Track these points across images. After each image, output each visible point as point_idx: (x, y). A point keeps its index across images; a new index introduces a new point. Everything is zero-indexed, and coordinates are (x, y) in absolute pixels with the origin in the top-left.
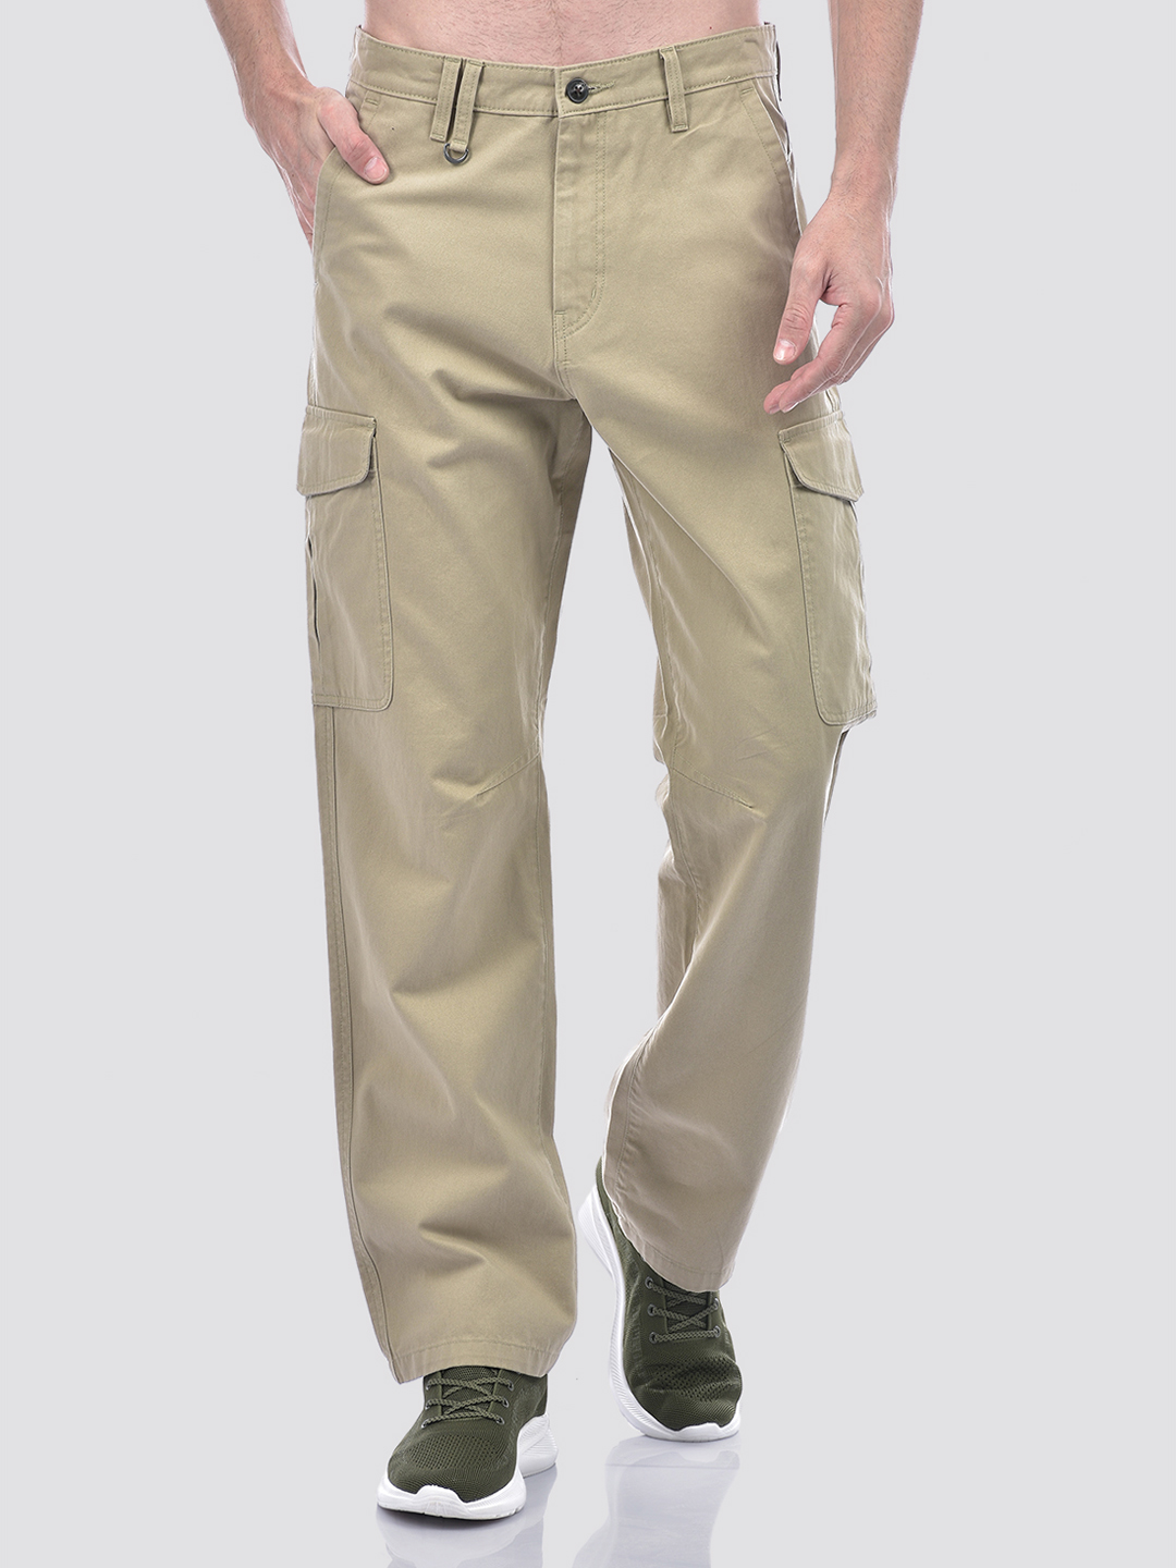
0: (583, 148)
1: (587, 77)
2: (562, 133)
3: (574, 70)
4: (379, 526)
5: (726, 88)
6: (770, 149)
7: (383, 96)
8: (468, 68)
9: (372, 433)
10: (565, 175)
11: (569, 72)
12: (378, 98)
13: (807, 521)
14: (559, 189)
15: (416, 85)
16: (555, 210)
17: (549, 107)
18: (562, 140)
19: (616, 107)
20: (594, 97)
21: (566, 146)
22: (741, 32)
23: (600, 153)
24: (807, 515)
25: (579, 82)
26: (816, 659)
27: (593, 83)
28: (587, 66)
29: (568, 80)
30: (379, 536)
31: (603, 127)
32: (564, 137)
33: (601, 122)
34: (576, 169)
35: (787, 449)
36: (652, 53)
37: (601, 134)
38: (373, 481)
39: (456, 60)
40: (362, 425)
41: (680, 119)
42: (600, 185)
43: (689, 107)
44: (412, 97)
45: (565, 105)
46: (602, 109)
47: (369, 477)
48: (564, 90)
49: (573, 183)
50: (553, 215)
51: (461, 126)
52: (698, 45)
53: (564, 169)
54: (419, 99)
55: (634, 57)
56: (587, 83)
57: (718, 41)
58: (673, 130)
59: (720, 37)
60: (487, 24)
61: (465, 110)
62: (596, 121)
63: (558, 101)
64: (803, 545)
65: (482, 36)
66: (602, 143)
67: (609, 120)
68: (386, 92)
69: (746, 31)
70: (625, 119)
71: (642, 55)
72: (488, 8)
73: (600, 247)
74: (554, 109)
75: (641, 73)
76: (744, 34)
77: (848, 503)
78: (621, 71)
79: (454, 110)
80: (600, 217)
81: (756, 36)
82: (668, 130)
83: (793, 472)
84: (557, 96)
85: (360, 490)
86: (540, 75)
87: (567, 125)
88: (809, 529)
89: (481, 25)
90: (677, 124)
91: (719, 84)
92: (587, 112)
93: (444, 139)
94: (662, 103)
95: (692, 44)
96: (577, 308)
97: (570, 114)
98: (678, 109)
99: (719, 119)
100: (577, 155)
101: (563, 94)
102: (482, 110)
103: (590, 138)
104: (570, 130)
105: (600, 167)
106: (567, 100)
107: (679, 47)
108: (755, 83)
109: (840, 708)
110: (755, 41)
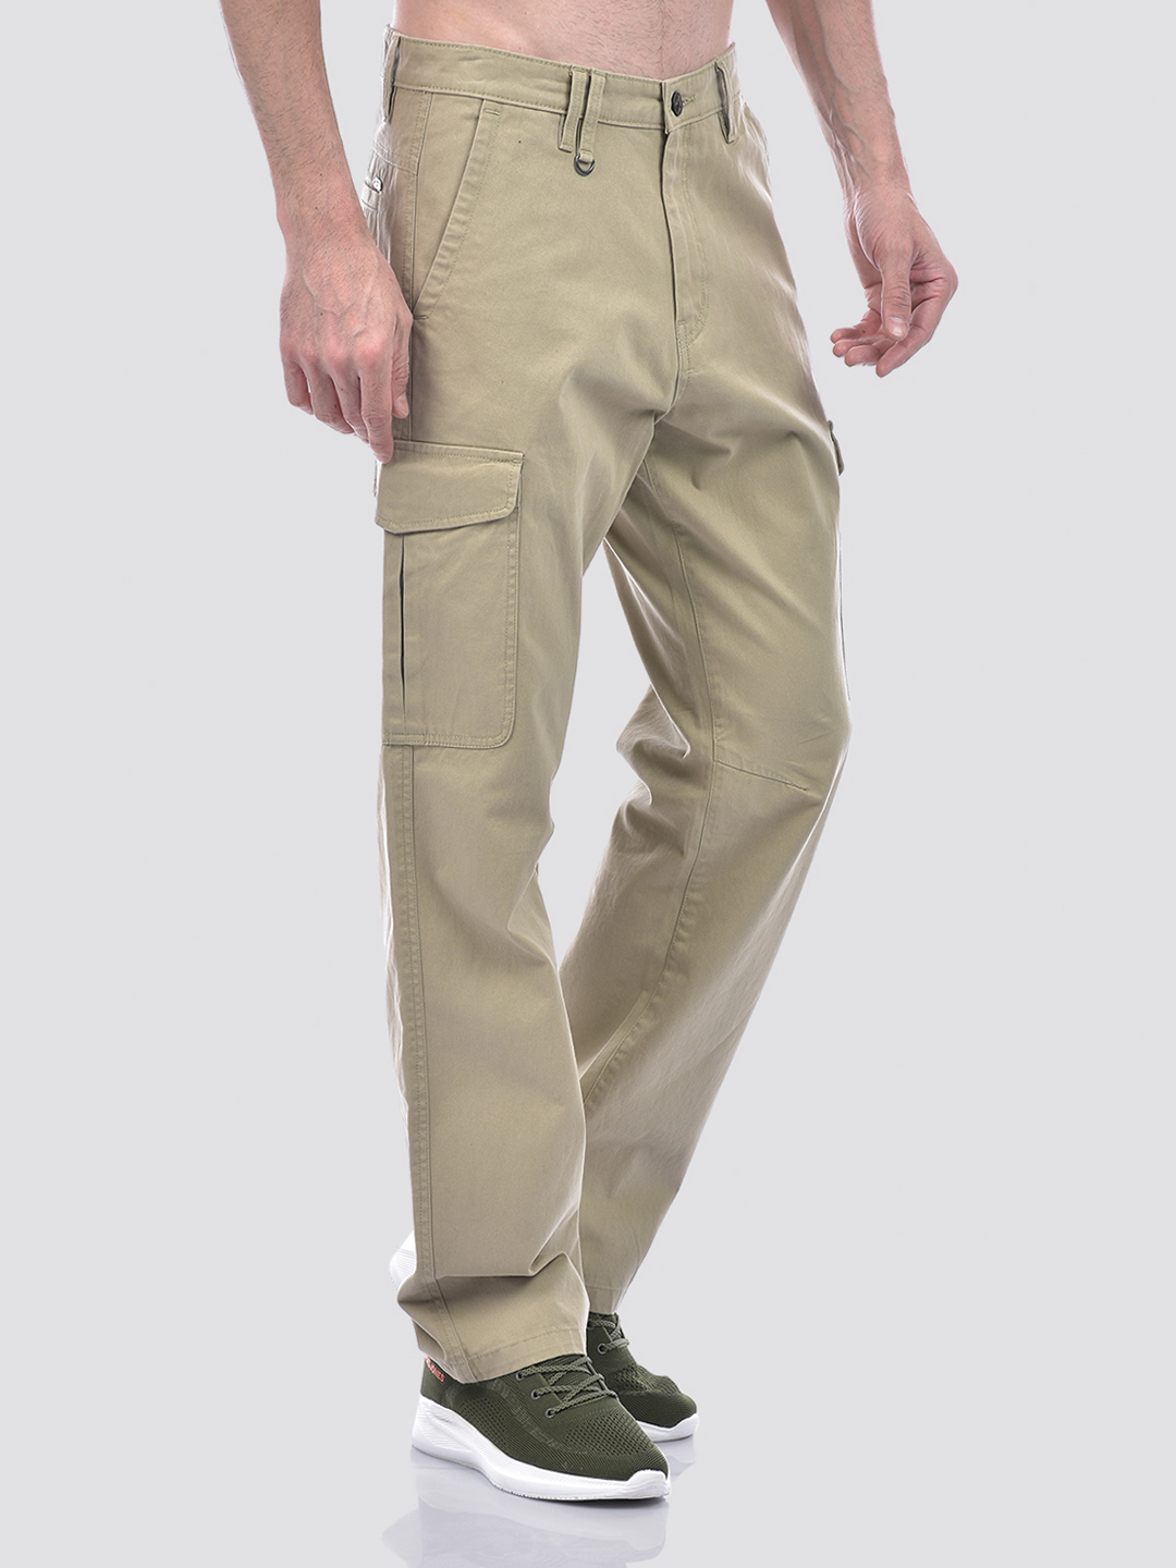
1: (682, 90)
2: (669, 146)
3: (675, 82)
4: (514, 562)
7: (506, 106)
8: (594, 77)
9: (519, 467)
10: (670, 187)
11: (672, 87)
12: (499, 109)
14: (669, 202)
15: (541, 95)
16: (669, 222)
17: (654, 120)
18: (669, 153)
19: (696, 119)
20: (685, 109)
21: (670, 159)
25: (678, 96)
27: (684, 96)
29: (671, 94)
31: (688, 139)
34: (675, 181)
44: (539, 107)
45: (671, 118)
46: (689, 121)
48: (670, 103)
49: (676, 195)
50: (668, 227)
51: (587, 137)
53: (669, 182)
54: (548, 109)
56: (681, 96)
58: (730, 139)
60: (607, 23)
61: (593, 119)
62: (685, 134)
63: (668, 115)
65: (602, 37)
67: (692, 132)
68: (509, 102)
70: (702, 131)
72: (608, 7)
73: (702, 255)
74: (657, 122)
78: (699, 84)
79: (581, 120)
80: (697, 227)
84: (667, 110)
86: (650, 88)
89: (601, 25)
92: (681, 125)
93: (572, 149)
96: (695, 316)
100: (676, 168)
101: (670, 108)
102: (601, 120)
106: (672, 114)
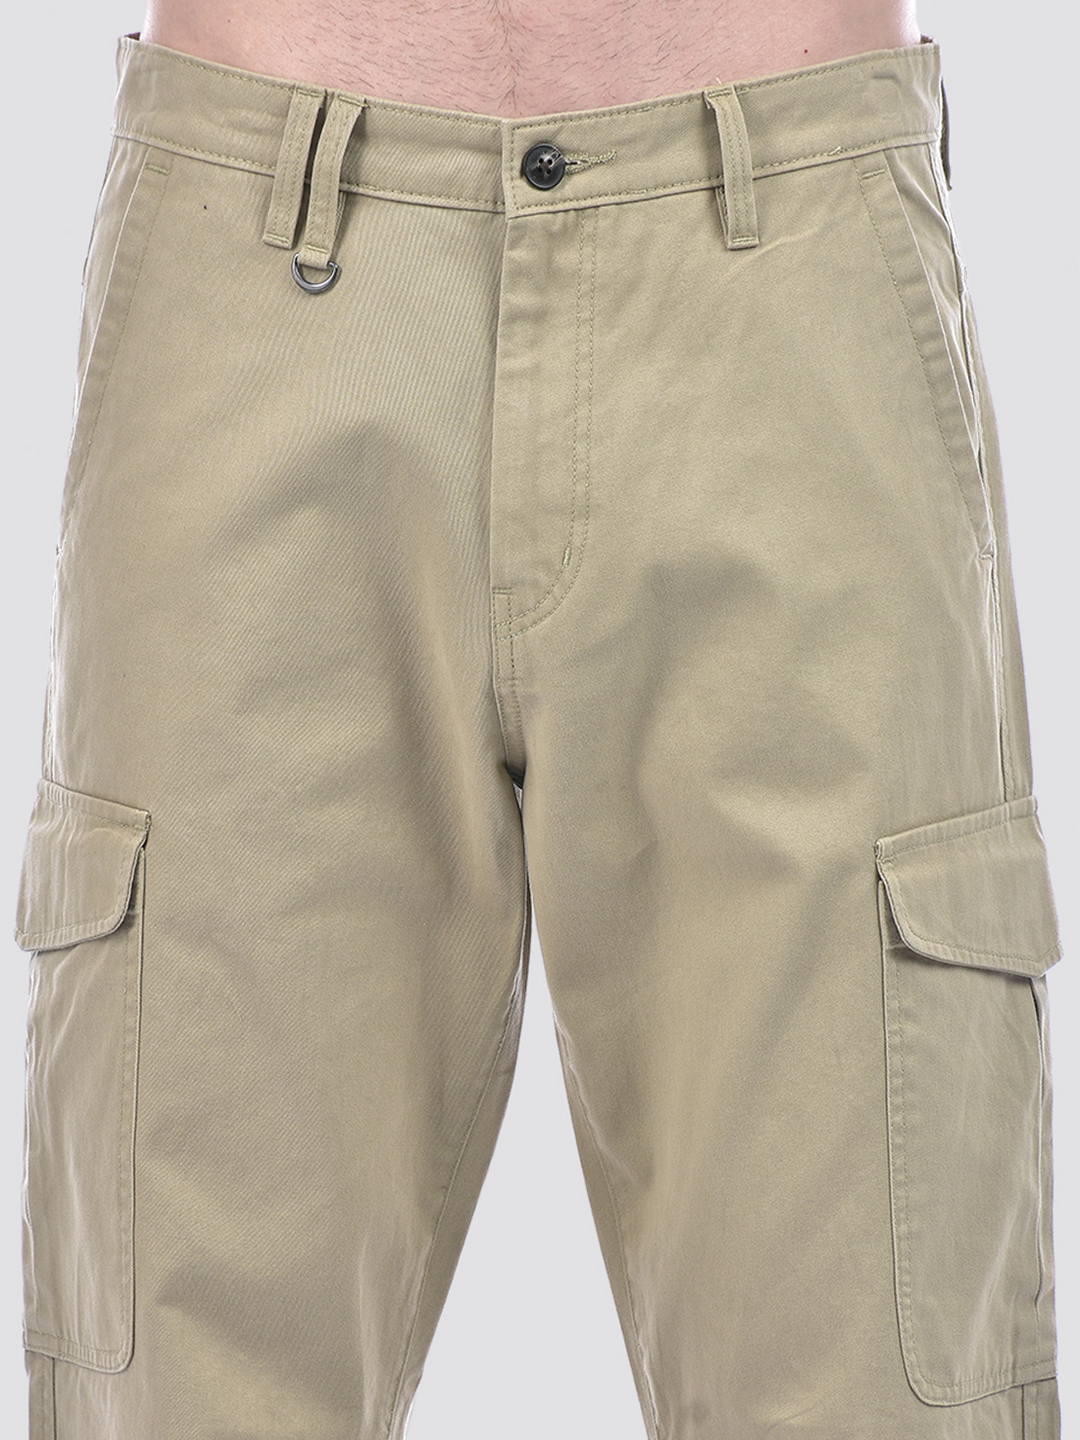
0: (548, 275)
1: (562, 140)
2: (513, 245)
3: (536, 124)
4: (132, 1021)
5: (832, 167)
6: (909, 291)
7: (177, 159)
8: (334, 107)
9: (138, 840)
10: (518, 327)
11: (528, 129)
12: (167, 164)
13: (907, 1014)
14: (507, 355)
15: (239, 139)
16: (496, 396)
17: (487, 194)
18: (512, 260)
19: (616, 199)
20: (576, 179)
21: (519, 272)
22: (864, 60)
23: (584, 287)
24: (909, 1002)
25: (548, 149)
26: (907, 1278)
27: (575, 152)
28: (563, 119)
29: (526, 145)
30: (129, 1039)
31: (592, 237)
32: (518, 255)
33: (588, 226)
34: (539, 316)
35: (889, 877)
36: (690, 98)
37: (588, 250)
38: (132, 932)
39: (313, 93)
40: (125, 824)
41: (743, 225)
42: (584, 349)
43: (763, 202)
44: (231, 162)
45: (518, 192)
46: (589, 202)
47: (127, 923)
48: (517, 164)
49: (533, 344)
50: (491, 403)
51: (320, 221)
52: (781, 84)
53: (515, 316)
54: (242, 165)
55: (655, 105)
56: (562, 151)
57: (818, 77)
58: (730, 244)
59: (824, 70)
61: (327, 186)
62: (577, 225)
63: (507, 185)
64: (894, 1061)
66: (588, 266)
67: (603, 224)
68: (182, 151)
69: (874, 58)
70: (634, 223)
71: (671, 102)
73: (581, 467)
74: (497, 199)
75: (664, 138)
76: (869, 65)
77: (1025, 981)
78: (628, 131)
79: (307, 187)
80: (583, 412)
81: (896, 66)
82: (719, 246)
83: (891, 921)
84: (505, 175)
85: (108, 945)
86: (474, 131)
87: (521, 232)
88: (911, 1029)
90: (738, 234)
91: (818, 160)
92: (560, 207)
93: (289, 244)
94: (703, 196)
95: (768, 82)
96: (535, 584)
97: (528, 211)
98: (741, 206)
99: (816, 229)
100: (540, 290)
101: (516, 173)
102: (361, 190)
103: (567, 258)
104: (526, 241)
105: (586, 315)
106: (522, 184)
107: (742, 87)
108: (890, 159)
109: (950, 1374)
110: (893, 77)
